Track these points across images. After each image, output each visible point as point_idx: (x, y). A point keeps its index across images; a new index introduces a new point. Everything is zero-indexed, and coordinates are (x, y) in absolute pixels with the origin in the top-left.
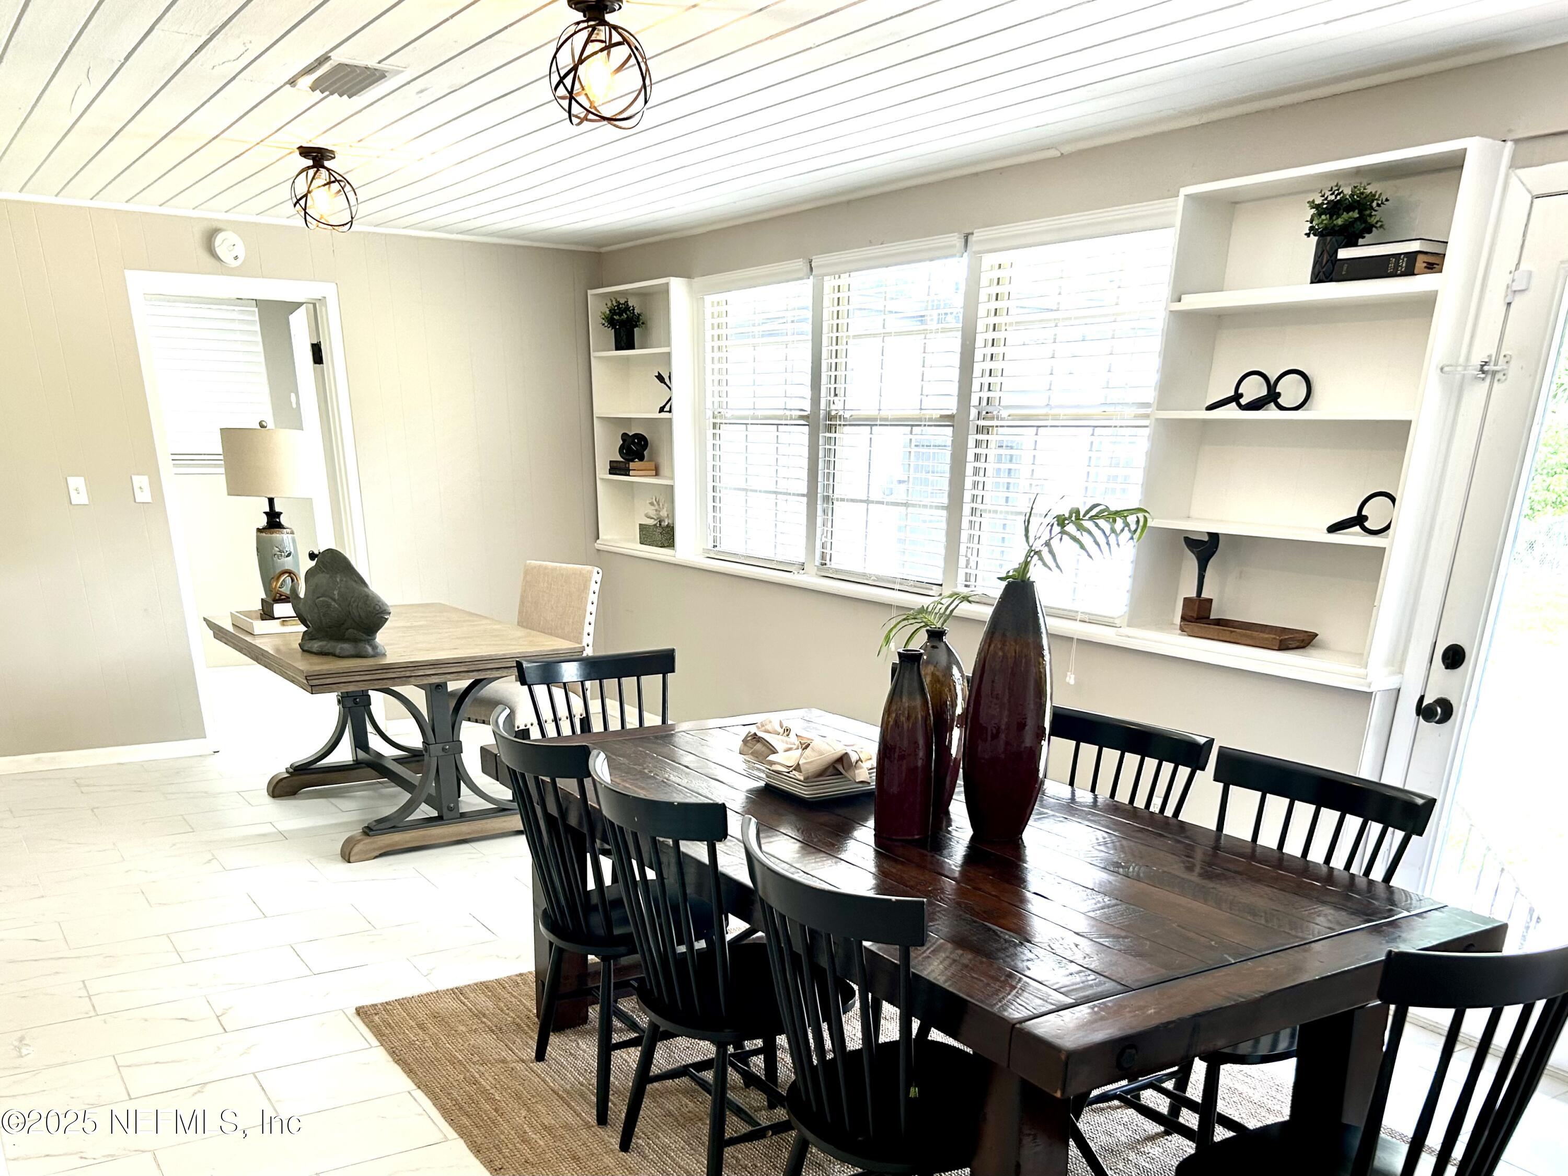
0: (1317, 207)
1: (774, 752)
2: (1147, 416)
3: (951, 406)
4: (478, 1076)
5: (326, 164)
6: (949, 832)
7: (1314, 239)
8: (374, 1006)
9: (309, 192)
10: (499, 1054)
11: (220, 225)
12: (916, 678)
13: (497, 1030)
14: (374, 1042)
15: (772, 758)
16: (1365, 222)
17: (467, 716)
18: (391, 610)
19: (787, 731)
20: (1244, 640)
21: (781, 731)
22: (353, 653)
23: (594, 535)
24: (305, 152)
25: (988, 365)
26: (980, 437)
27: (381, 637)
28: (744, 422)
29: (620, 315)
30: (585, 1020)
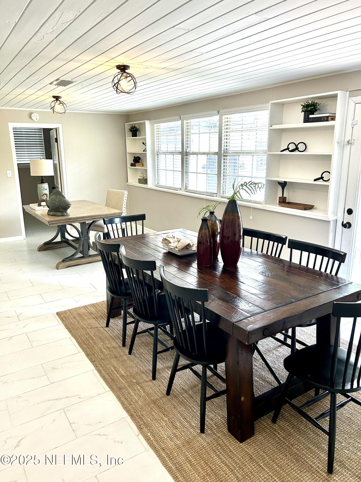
0: (303, 106)
1: (171, 243)
2: (266, 153)
3: (217, 150)
4: (89, 332)
5: (59, 99)
6: (218, 264)
7: (303, 113)
8: (62, 312)
9: (54, 106)
10: (96, 325)
11: (33, 112)
12: (206, 225)
13: (96, 318)
14: (61, 322)
15: (170, 245)
16: (315, 109)
17: (92, 229)
18: (71, 204)
19: (174, 237)
20: (295, 208)
21: (172, 237)
22: (61, 215)
23: (127, 181)
24: (54, 97)
25: (225, 141)
26: (225, 158)
27: (69, 211)
28: (165, 153)
29: (133, 129)
30: (120, 314)
